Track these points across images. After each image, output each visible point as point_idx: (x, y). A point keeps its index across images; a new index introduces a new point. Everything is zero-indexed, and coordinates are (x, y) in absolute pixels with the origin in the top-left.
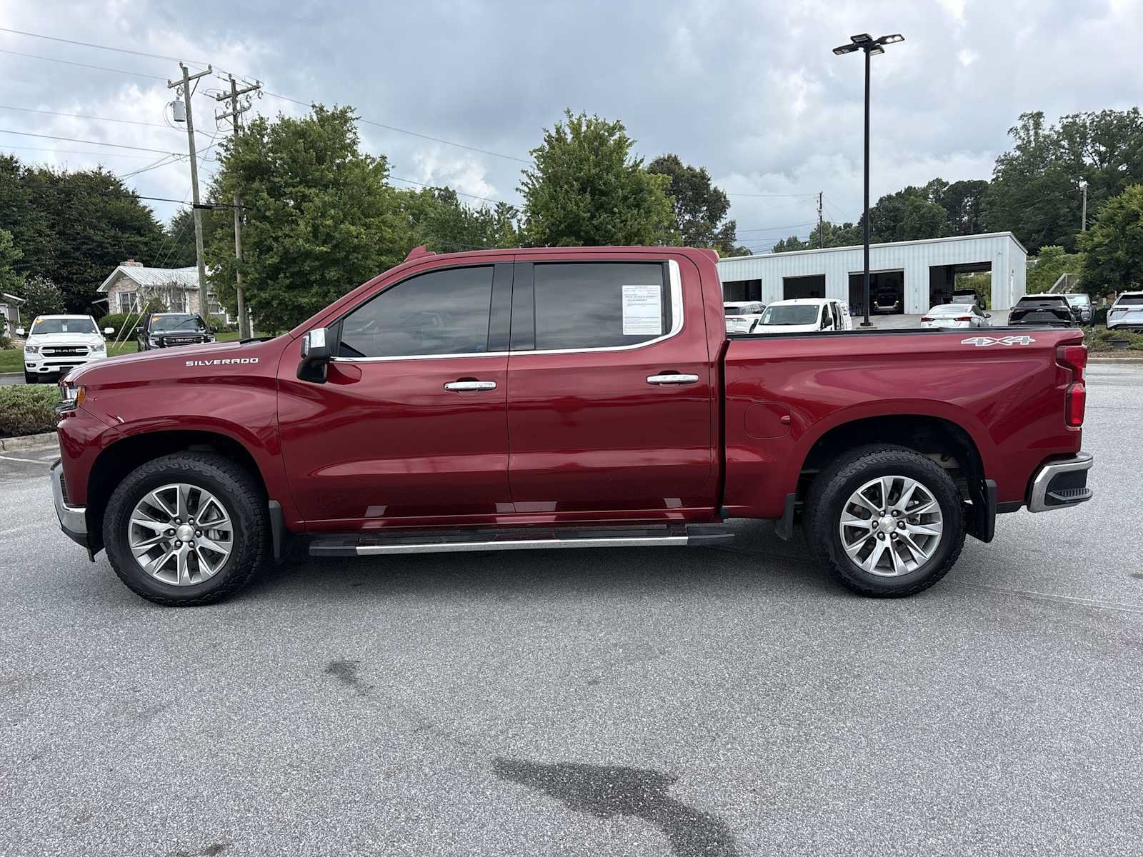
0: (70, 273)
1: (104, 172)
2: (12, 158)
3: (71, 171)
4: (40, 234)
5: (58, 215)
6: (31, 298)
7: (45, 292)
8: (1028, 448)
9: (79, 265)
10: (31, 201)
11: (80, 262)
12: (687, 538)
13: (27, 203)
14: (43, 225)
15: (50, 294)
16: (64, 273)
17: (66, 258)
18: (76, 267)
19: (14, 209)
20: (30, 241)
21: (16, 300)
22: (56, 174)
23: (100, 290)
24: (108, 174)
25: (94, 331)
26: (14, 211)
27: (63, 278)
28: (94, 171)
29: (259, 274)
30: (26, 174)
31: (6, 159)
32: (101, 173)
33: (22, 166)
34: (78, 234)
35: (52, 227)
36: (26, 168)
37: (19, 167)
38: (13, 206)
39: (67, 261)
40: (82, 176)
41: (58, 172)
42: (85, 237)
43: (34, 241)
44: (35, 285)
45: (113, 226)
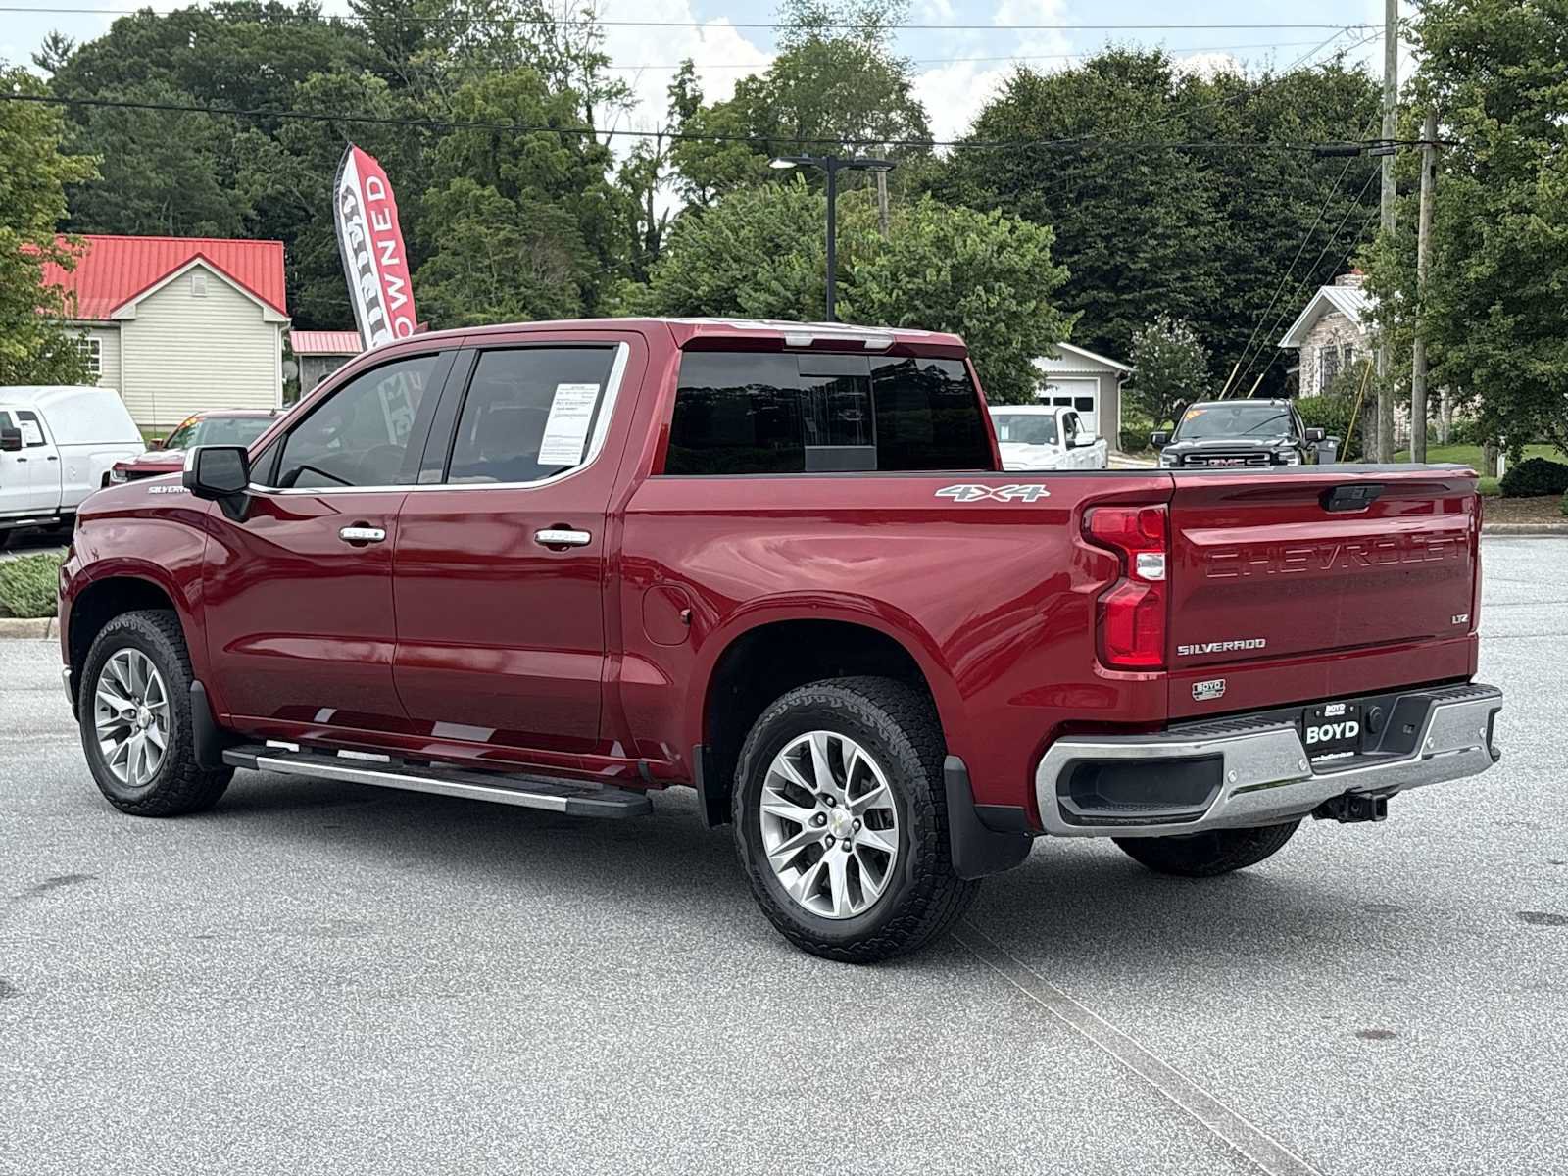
0: (1248, 304)
1: (1348, 66)
2: (1157, 57)
3: (1282, 69)
4: (1193, 220)
5: (1240, 175)
6: (1145, 364)
7: (1171, 352)
8: (1010, 702)
9: (1266, 286)
10: (1180, 150)
11: (1269, 279)
12: (565, 800)
13: (1172, 154)
14: (1199, 201)
15: (1180, 355)
16: (1236, 304)
17: (1245, 271)
18: (1262, 291)
19: (1145, 169)
20: (1169, 238)
21: (1117, 369)
22: (1249, 80)
23: (1284, 343)
24: (1358, 69)
25: (1052, 440)
26: (1143, 173)
27: (1233, 315)
28: (1328, 65)
29: (1450, 304)
30: (1183, 87)
31: (1147, 59)
32: (1340, 68)
33: (1176, 72)
34: (1272, 214)
35: (1219, 204)
36: (1184, 75)
37: (1168, 76)
38: (1143, 163)
39: (1242, 277)
40: (1303, 79)
41: (1253, 76)
42: (1286, 222)
43: (1176, 236)
44: (1154, 335)
45: (1345, 191)
